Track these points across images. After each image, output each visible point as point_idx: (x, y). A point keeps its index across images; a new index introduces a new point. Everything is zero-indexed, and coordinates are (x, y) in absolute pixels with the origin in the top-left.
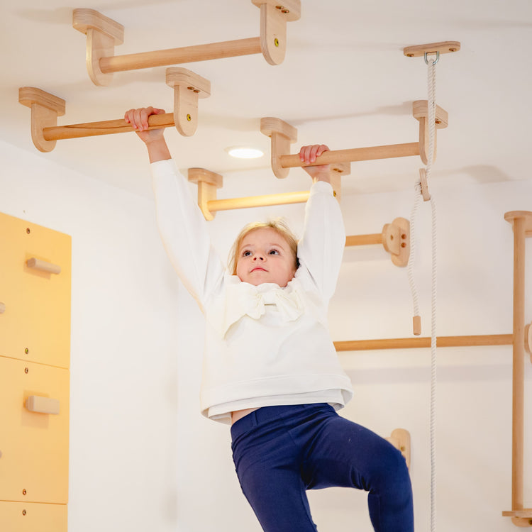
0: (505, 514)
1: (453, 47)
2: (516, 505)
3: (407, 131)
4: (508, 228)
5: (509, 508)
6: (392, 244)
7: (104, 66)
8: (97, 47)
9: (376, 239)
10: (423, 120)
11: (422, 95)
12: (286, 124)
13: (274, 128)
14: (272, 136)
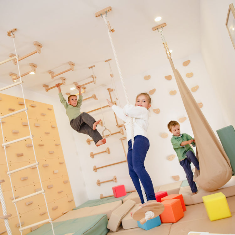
0: (116, 126)
1: (94, 66)
2: (117, 124)
3: (92, 79)
4: (108, 91)
5: (117, 125)
6: (94, 97)
7: (53, 77)
9: (92, 97)
10: (93, 77)
11: (92, 74)
12: (77, 83)
13: (75, 83)
14: (75, 84)
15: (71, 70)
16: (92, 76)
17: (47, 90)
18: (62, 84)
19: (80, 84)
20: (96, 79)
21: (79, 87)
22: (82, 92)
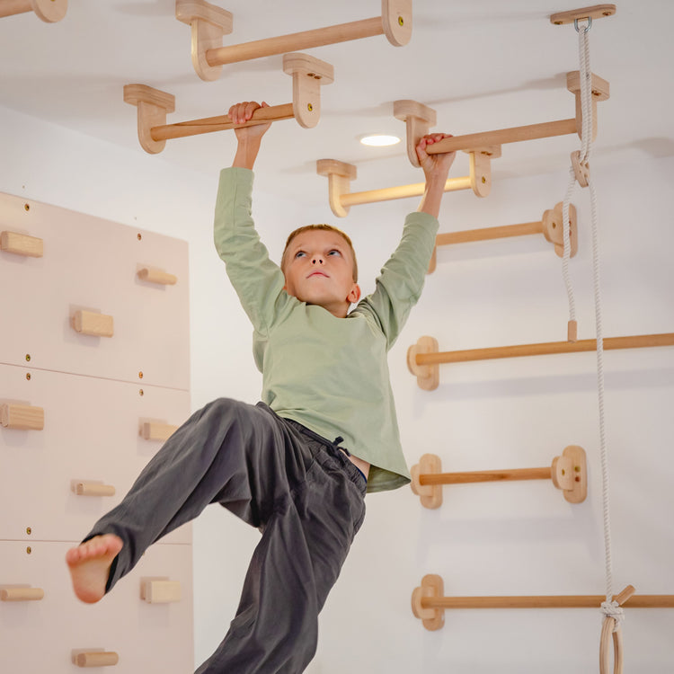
1: (607, 11)
3: (560, 105)
6: (554, 234)
7: (212, 59)
8: (202, 38)
9: (536, 228)
10: (579, 93)
12: (422, 106)
13: (409, 111)
14: (408, 120)
15: (380, 32)
16: (571, 80)
17: (155, 137)
18: (286, 112)
19: (446, 123)
20: (601, 105)
21: (434, 148)
22: (449, 184)
